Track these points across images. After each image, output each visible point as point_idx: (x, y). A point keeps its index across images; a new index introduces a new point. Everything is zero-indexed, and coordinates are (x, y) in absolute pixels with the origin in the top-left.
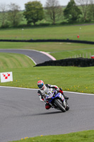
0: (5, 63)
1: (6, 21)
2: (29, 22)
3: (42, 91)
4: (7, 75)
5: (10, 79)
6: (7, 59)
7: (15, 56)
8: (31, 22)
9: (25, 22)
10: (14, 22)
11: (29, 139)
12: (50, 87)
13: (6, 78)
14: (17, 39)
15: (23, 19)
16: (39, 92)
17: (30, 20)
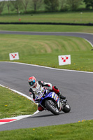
0: (63, 46)
1: (65, 4)
2: (88, 6)
3: (34, 90)
4: (65, 58)
5: (68, 62)
6: (65, 43)
7: (74, 39)
8: (90, 6)
9: (83, 6)
10: (73, 6)
11: (86, 121)
12: (43, 85)
13: (64, 61)
14: (75, 22)
15: (82, 2)
16: (31, 90)
17: (88, 3)
